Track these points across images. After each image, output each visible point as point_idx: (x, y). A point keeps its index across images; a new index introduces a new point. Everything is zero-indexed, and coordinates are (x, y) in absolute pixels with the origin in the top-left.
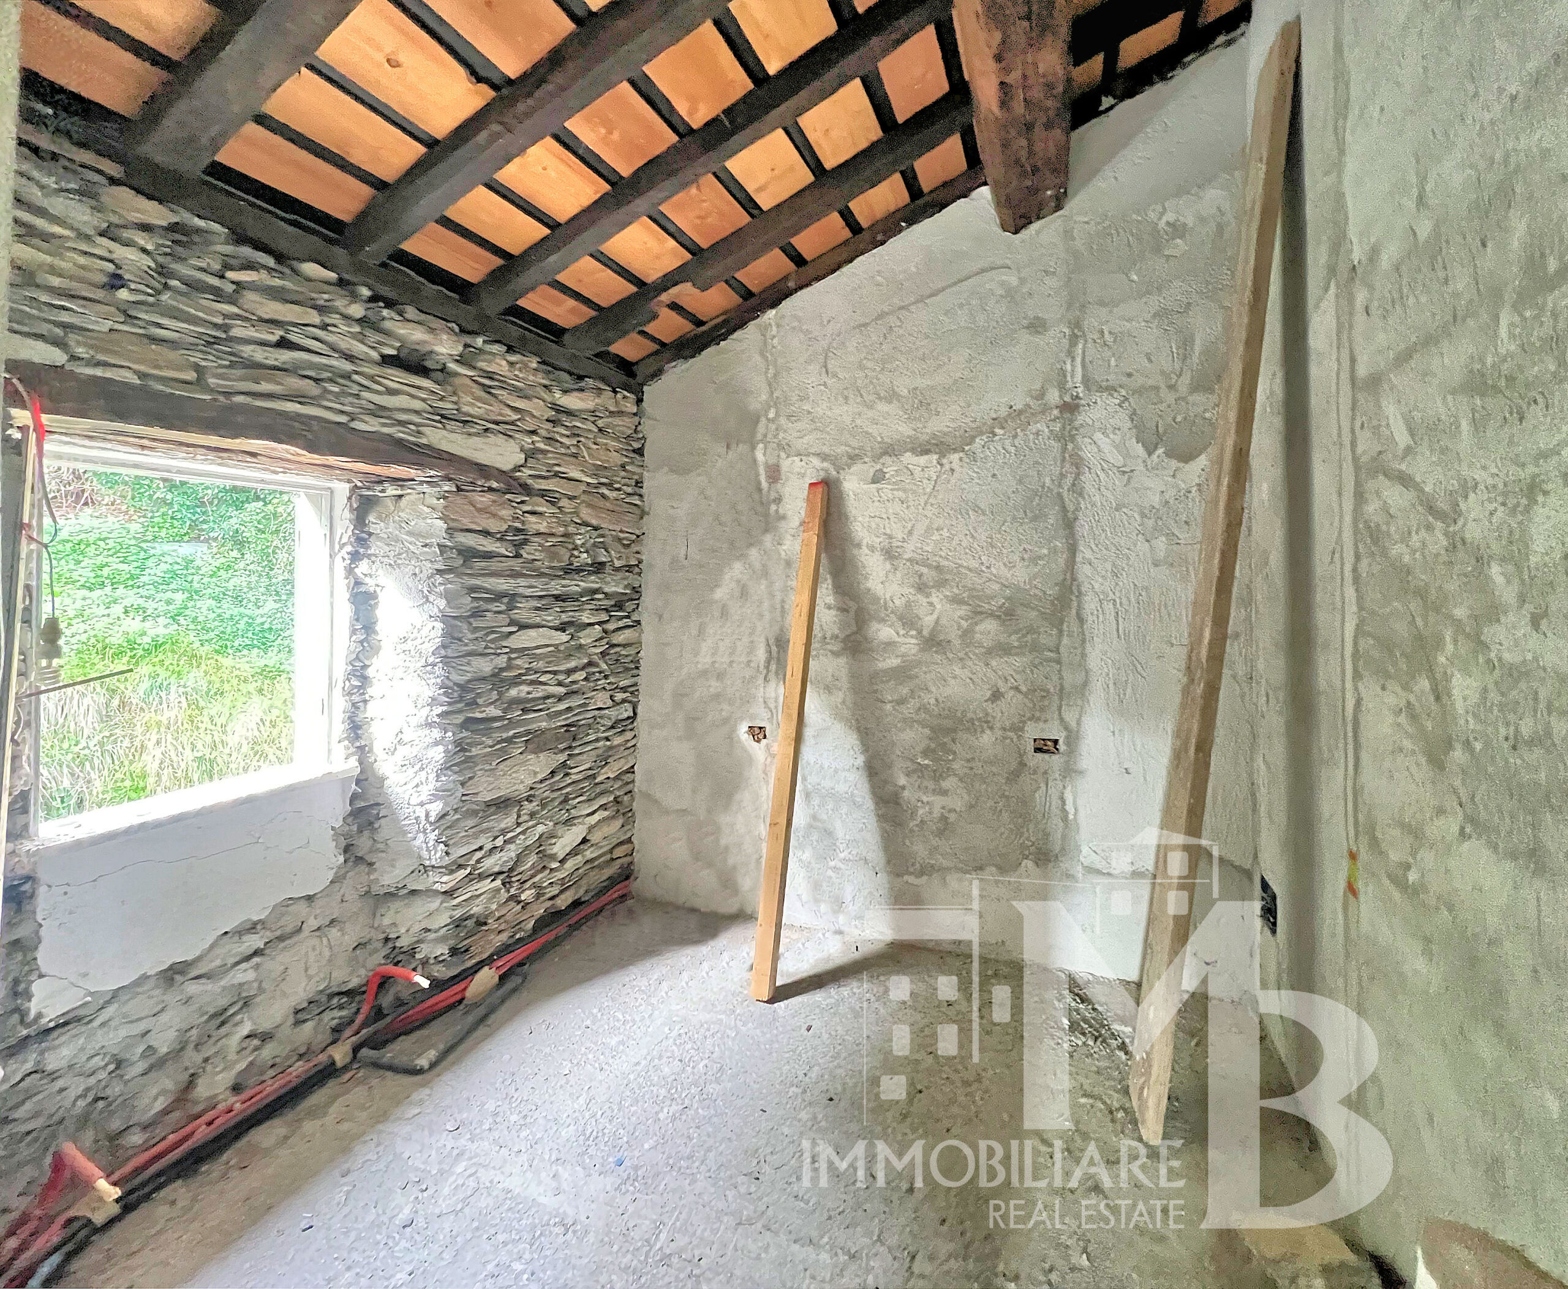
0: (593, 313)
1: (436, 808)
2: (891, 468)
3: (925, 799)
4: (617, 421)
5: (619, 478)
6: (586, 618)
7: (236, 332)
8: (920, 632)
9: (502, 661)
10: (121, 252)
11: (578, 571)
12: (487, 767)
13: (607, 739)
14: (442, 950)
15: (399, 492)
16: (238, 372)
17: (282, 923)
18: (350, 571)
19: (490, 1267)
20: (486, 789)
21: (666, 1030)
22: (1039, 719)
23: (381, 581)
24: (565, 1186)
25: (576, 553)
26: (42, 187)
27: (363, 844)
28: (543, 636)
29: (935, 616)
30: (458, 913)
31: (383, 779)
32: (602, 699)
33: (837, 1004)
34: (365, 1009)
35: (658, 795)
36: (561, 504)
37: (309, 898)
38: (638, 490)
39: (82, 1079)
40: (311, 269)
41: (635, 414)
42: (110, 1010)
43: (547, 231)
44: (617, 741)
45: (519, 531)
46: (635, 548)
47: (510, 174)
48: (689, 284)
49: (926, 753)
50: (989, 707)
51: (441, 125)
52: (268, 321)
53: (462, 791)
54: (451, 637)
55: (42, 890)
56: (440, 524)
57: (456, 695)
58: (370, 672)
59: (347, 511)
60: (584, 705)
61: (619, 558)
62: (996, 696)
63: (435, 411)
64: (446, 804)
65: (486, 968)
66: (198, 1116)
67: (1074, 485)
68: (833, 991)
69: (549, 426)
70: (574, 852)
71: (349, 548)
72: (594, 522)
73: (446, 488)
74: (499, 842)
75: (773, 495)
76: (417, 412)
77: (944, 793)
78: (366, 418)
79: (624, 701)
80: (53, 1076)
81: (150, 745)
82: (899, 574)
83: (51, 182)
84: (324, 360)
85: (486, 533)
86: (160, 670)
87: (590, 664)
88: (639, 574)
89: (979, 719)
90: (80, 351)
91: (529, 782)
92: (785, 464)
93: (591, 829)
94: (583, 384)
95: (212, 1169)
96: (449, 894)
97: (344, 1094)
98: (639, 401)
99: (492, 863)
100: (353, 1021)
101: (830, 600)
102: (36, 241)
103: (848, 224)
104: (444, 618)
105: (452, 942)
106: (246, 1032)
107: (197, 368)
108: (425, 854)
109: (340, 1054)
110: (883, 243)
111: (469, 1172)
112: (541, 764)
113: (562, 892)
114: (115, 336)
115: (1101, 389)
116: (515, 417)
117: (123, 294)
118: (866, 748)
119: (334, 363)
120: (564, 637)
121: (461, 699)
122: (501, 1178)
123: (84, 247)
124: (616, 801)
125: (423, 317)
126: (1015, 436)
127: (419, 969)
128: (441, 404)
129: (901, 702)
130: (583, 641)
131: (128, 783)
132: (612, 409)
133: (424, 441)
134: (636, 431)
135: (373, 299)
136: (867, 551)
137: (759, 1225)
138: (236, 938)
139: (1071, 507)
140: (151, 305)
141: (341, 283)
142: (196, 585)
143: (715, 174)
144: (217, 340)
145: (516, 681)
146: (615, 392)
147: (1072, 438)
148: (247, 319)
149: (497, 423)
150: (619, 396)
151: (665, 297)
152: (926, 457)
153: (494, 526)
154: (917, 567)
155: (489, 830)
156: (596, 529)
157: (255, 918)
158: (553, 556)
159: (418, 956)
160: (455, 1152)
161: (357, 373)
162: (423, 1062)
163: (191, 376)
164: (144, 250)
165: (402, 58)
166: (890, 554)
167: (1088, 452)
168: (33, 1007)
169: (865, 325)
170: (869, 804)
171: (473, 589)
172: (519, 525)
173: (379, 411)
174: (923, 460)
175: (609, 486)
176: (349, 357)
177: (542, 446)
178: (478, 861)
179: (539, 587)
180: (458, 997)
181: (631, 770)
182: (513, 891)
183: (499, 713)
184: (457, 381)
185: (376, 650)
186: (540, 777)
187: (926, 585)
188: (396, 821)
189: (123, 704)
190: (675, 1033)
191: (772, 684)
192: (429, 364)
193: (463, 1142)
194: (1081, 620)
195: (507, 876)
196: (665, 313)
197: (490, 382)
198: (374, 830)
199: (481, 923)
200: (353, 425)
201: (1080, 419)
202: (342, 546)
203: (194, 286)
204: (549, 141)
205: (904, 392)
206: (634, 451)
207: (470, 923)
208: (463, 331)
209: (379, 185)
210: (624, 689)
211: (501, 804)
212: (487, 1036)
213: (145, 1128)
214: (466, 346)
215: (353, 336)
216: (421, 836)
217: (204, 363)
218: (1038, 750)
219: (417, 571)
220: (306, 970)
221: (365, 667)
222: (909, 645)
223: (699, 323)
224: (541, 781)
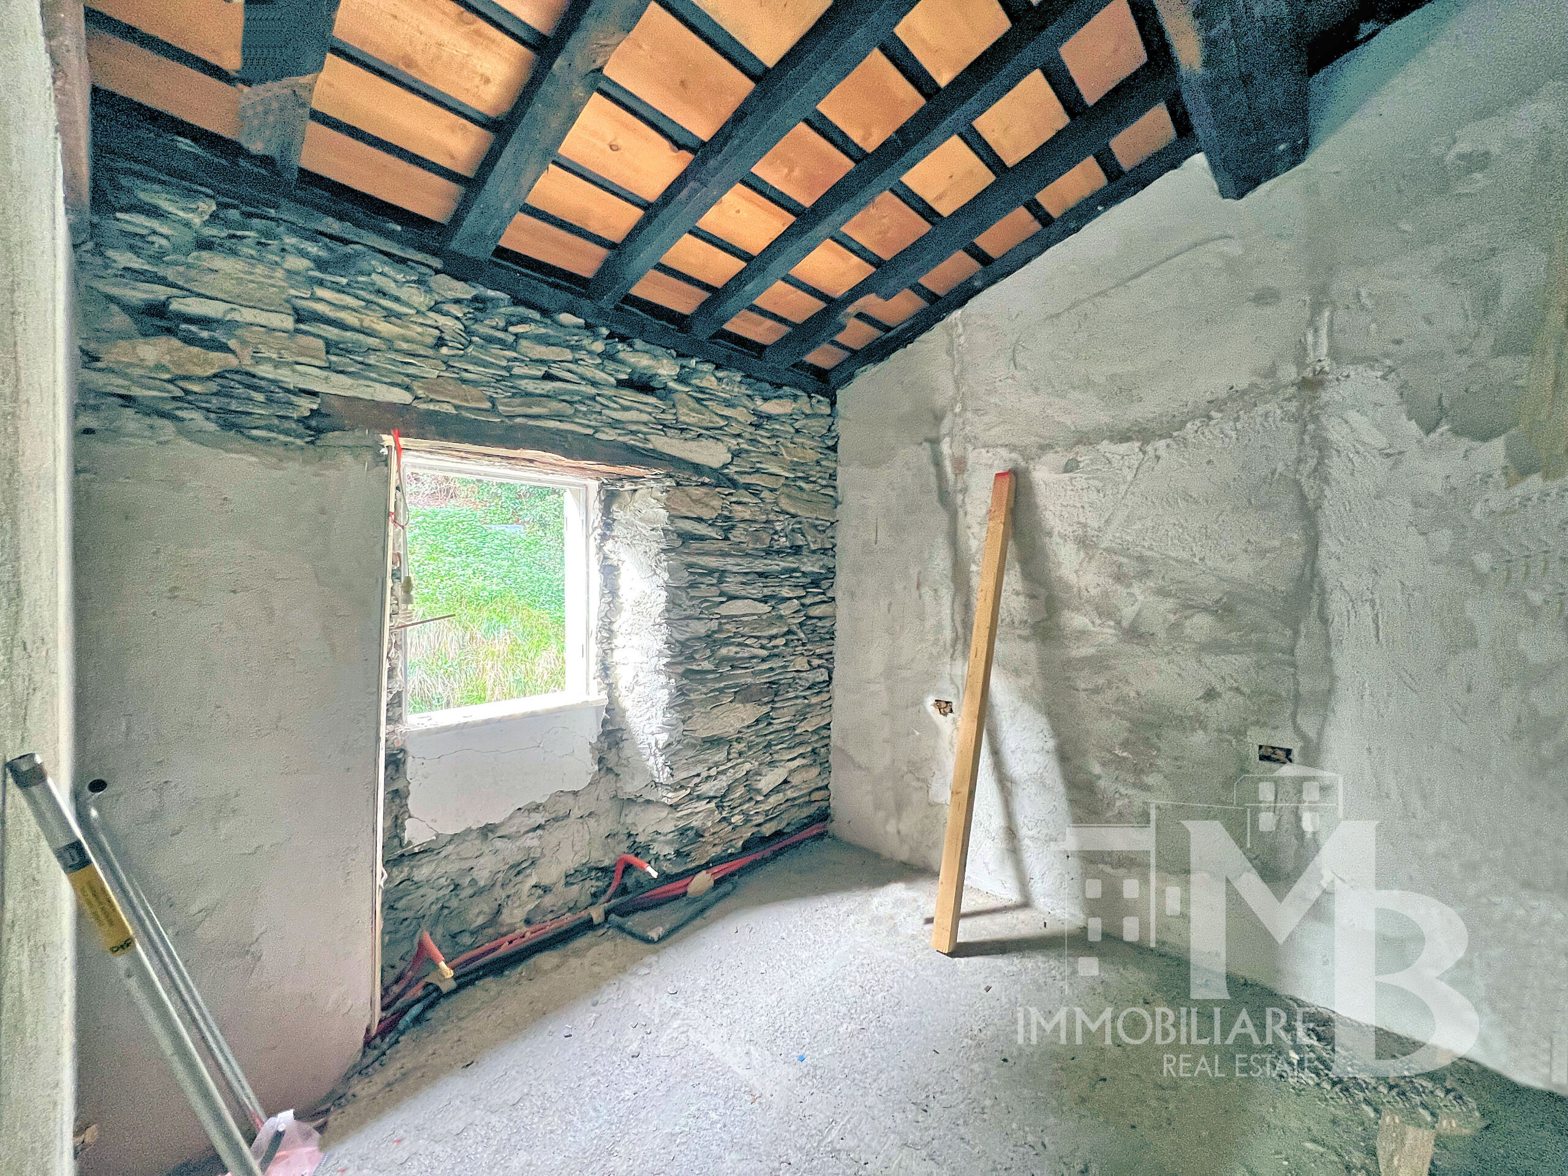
0: (790, 329)
1: (663, 738)
2: (1085, 457)
3: (1123, 790)
4: (812, 422)
5: (814, 473)
6: (785, 592)
7: (516, 371)
8: (1119, 623)
9: (714, 625)
10: (442, 320)
11: (778, 552)
12: (703, 710)
13: (805, 697)
14: (669, 850)
15: (633, 487)
16: (517, 401)
17: (556, 808)
18: (600, 548)
19: (693, 1108)
20: (704, 728)
21: (851, 956)
22: (1265, 724)
23: (623, 556)
24: (754, 1062)
25: (776, 537)
26: (396, 281)
27: (612, 758)
28: (749, 606)
29: (1136, 608)
30: (681, 824)
31: (624, 711)
32: (801, 663)
33: (1020, 972)
34: (615, 884)
35: (852, 752)
36: (762, 496)
37: (575, 793)
38: (831, 482)
39: (434, 891)
40: (566, 318)
41: (829, 415)
42: (450, 848)
43: (743, 264)
44: (814, 700)
45: (728, 518)
46: (829, 533)
47: (710, 221)
48: (873, 296)
49: (1125, 745)
50: (1203, 706)
51: (652, 190)
52: (537, 361)
53: (682, 727)
54: (673, 602)
55: (410, 760)
56: (663, 512)
57: (677, 650)
58: (615, 627)
59: (597, 502)
60: (785, 667)
61: (815, 542)
62: (1211, 695)
63: (659, 422)
64: (670, 736)
65: (704, 872)
66: (503, 935)
67: (1315, 470)
68: (1016, 961)
69: (752, 429)
70: (776, 790)
71: (599, 531)
72: (792, 511)
73: (668, 484)
74: (713, 772)
75: (960, 486)
76: (645, 424)
77: (1147, 788)
78: (606, 430)
79: (819, 666)
80: (418, 885)
81: (488, 668)
82: (1094, 563)
83: (400, 277)
84: (575, 387)
85: (700, 520)
86: (494, 616)
87: (789, 632)
88: (834, 556)
89: (1190, 718)
90: (420, 393)
91: (738, 725)
92: (972, 456)
93: (792, 772)
94: (780, 392)
95: (513, 974)
96: (674, 807)
97: (597, 945)
98: (833, 404)
99: (707, 788)
100: (605, 891)
101: (1019, 587)
102: (393, 319)
103: (1037, 217)
104: (667, 587)
105: (677, 846)
106: (533, 883)
107: (492, 400)
108: (655, 773)
109: (596, 914)
110: (1077, 230)
111: (681, 1030)
112: (748, 713)
113: (766, 822)
114: (440, 380)
115: (1356, 361)
116: (722, 423)
117: (444, 350)
118: (1056, 732)
119: (582, 388)
120: (766, 608)
121: (681, 653)
122: (706, 1042)
123: (421, 320)
124: (814, 751)
125: (648, 346)
126: (1237, 419)
127: (653, 863)
128: (663, 416)
129: (1097, 691)
130: (782, 612)
131: (475, 693)
132: (808, 412)
133: (650, 446)
134: (829, 430)
135: (611, 336)
136: (1058, 540)
137: (924, 1153)
138: (526, 813)
139: (1311, 495)
140: (462, 356)
141: (588, 326)
142: (516, 556)
143: (892, 190)
144: (504, 379)
145: (726, 642)
146: (810, 397)
147: (1315, 419)
148: (523, 361)
149: (707, 429)
150: (814, 401)
151: (851, 309)
152: (1125, 445)
153: (707, 514)
154: (1115, 558)
155: (706, 761)
156: (793, 516)
157: (538, 802)
158: (757, 540)
159: (651, 852)
160: (673, 1011)
161: (599, 395)
162: (654, 934)
163: (487, 405)
164: (457, 318)
165: (619, 142)
166: (1084, 543)
167: (1335, 432)
168: (407, 836)
169: (1058, 315)
170: (1060, 788)
171: (690, 566)
172: (726, 513)
173: (615, 424)
174: (1123, 448)
175: (806, 479)
176: (594, 384)
177: (745, 446)
178: (696, 785)
179: (745, 565)
180: (682, 891)
181: (827, 727)
182: (724, 814)
183: (711, 667)
184: (676, 396)
185: (619, 610)
186: (746, 723)
187: (1125, 575)
188: (634, 743)
189: (472, 638)
190: (858, 962)
191: (959, 662)
192: (654, 384)
193: (679, 1005)
194: (1324, 621)
195: (720, 800)
196: (853, 324)
197: (702, 397)
198: (619, 749)
199: (699, 835)
200: (597, 436)
201: (1325, 396)
202: (594, 529)
203: (490, 340)
204: (739, 187)
205: (1102, 380)
206: (828, 448)
207: (691, 833)
208: (680, 355)
209: (611, 246)
210: (820, 656)
211: (714, 742)
212: (701, 927)
213: (472, 933)
214: (683, 367)
215: (597, 366)
216: (652, 759)
217: (495, 396)
218: (1263, 758)
219: (647, 549)
220: (573, 846)
221: (611, 623)
222: (1107, 634)
223: (888, 329)
224: (748, 727)
